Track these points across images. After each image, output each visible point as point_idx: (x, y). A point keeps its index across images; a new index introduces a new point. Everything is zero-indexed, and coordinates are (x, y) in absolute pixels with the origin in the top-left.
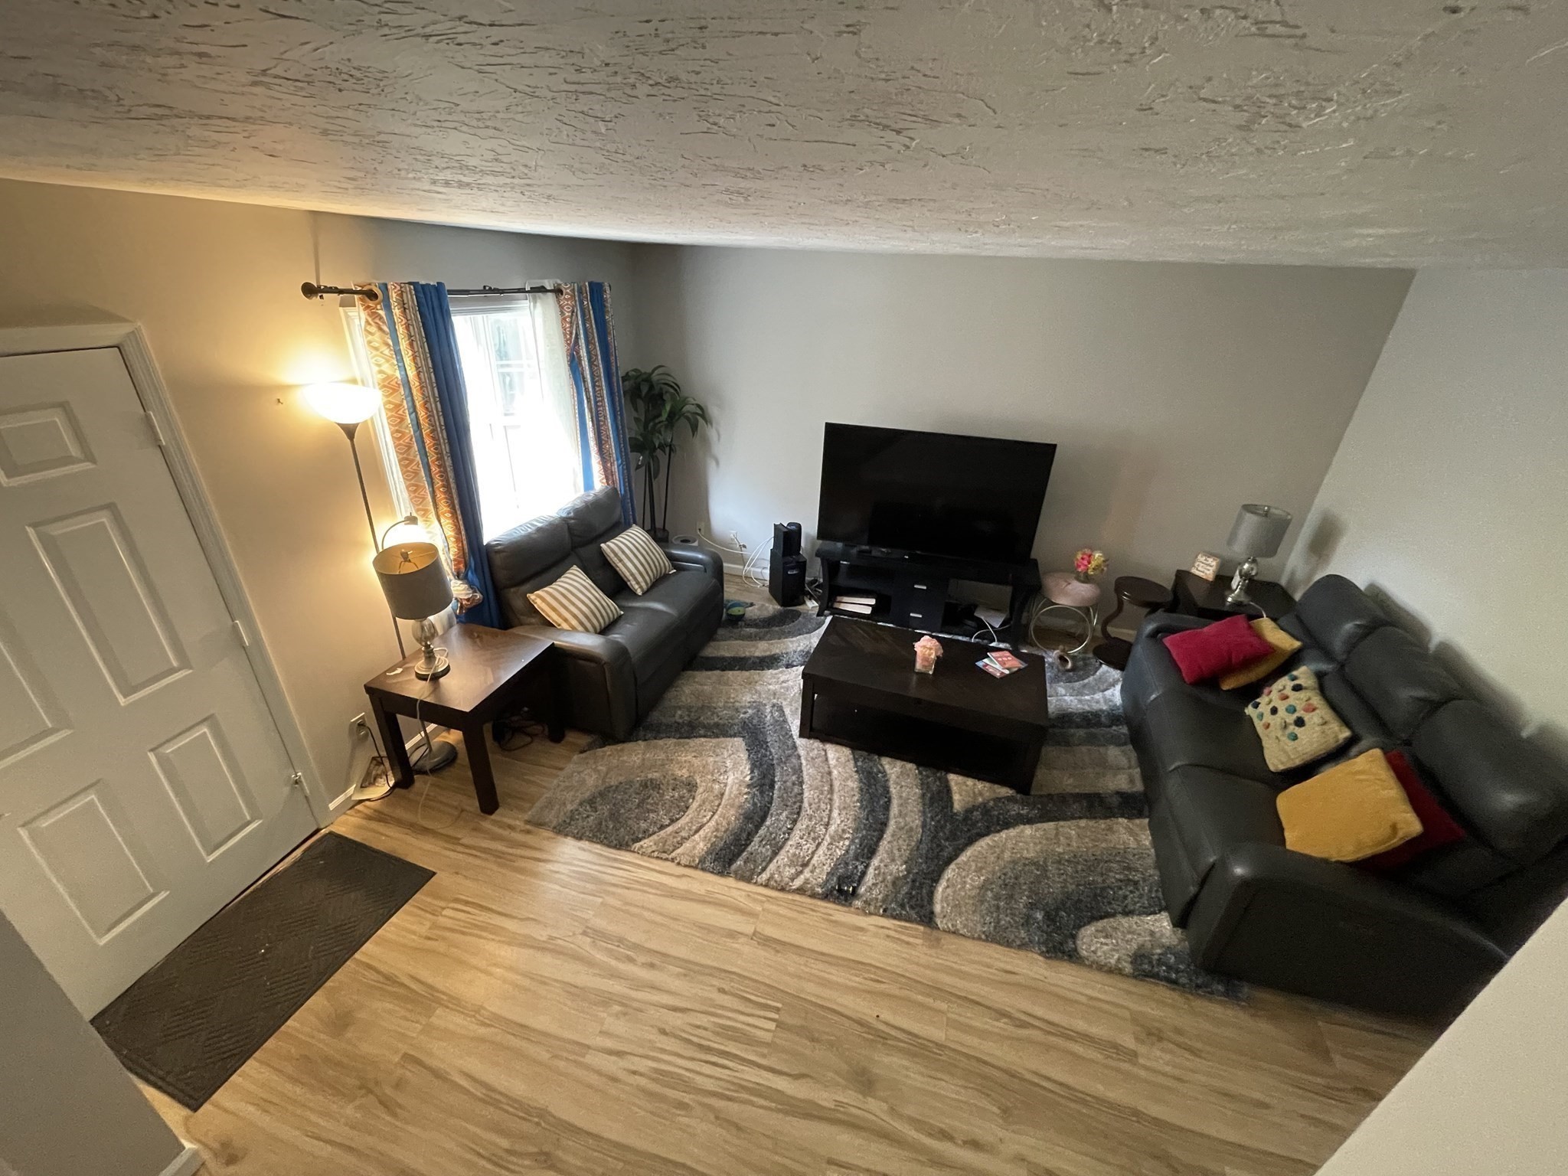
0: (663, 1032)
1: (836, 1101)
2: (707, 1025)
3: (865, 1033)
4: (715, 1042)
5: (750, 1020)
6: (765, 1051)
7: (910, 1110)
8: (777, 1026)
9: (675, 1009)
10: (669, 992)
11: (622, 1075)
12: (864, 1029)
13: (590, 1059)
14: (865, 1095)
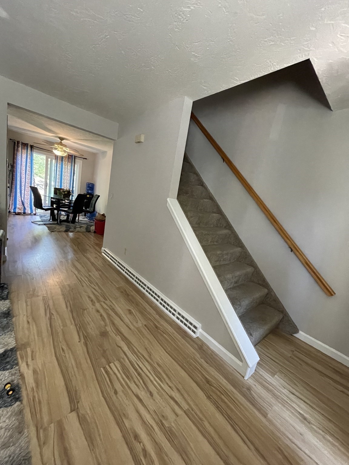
0: (151, 394)
1: (116, 336)
2: (134, 383)
3: (88, 341)
4: (135, 375)
5: (116, 372)
6: (122, 360)
7: (102, 323)
8: (110, 363)
9: (140, 400)
10: (138, 412)
11: (175, 389)
12: (87, 342)
13: (186, 407)
14: (108, 332)
